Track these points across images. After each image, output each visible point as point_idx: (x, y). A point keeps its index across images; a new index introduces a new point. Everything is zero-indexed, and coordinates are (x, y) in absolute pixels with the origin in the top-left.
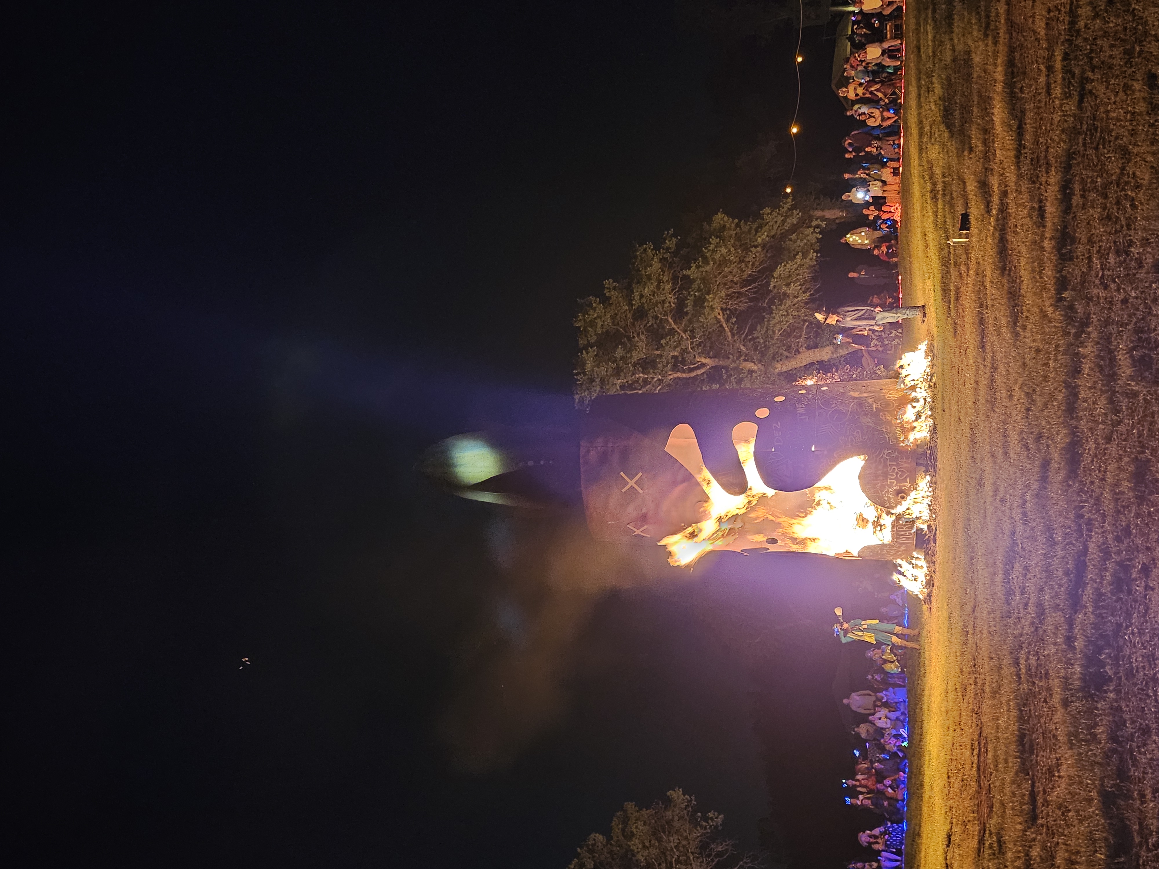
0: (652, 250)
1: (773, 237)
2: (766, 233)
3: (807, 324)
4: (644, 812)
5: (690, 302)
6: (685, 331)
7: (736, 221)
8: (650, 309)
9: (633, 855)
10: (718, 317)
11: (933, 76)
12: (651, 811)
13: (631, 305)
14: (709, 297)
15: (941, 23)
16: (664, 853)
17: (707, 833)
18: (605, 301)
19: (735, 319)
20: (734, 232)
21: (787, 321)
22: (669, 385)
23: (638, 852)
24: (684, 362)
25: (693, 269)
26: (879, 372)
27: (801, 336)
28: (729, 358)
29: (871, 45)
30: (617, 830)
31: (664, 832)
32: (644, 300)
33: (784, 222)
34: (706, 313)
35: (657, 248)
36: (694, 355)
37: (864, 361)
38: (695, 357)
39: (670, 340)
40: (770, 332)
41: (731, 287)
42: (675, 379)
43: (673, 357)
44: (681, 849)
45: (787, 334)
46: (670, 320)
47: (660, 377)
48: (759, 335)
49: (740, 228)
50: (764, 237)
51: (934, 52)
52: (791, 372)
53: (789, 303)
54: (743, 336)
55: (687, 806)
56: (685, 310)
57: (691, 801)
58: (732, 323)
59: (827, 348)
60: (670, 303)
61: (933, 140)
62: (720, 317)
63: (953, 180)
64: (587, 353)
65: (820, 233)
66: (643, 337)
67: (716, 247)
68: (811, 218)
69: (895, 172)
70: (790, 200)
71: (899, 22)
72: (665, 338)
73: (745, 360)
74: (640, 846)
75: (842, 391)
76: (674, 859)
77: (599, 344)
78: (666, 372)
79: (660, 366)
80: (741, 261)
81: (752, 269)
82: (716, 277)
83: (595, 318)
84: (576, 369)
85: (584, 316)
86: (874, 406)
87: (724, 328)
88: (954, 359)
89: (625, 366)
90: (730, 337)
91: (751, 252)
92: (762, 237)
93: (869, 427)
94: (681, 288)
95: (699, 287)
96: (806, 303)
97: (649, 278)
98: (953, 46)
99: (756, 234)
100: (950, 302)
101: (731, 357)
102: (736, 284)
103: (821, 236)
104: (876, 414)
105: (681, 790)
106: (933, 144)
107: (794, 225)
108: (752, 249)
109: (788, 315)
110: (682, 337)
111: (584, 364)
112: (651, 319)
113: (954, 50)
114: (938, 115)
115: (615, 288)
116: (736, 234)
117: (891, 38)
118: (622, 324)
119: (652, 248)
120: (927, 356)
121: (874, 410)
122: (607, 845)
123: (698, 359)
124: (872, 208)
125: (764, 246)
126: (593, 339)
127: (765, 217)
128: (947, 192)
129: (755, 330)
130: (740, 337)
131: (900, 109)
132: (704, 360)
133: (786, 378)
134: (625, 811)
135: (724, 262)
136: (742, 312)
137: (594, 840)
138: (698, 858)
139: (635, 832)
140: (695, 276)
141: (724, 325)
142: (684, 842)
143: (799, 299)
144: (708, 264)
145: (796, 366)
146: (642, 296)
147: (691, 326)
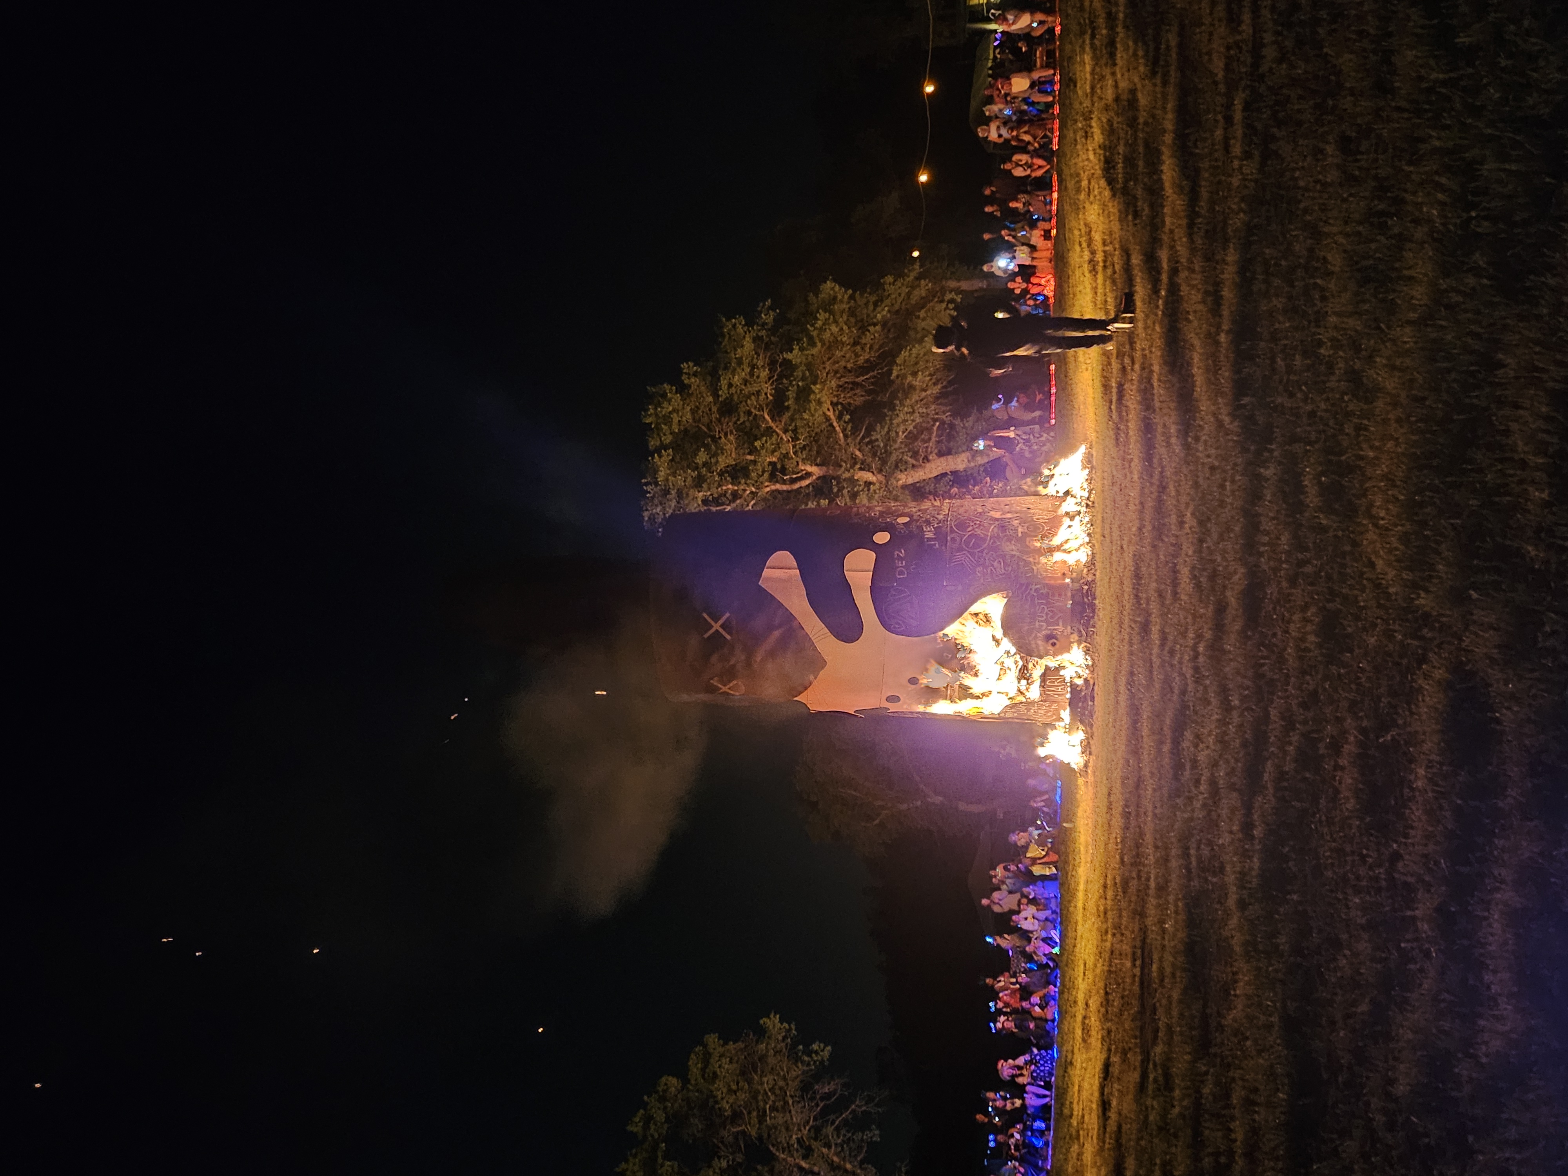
0: (744, 326)
1: (897, 312)
2: (886, 309)
3: (938, 424)
4: (731, 1046)
5: (791, 394)
6: (785, 431)
7: (850, 291)
8: (741, 402)
9: (716, 1102)
10: (828, 413)
11: (1092, 118)
12: (741, 1045)
13: (716, 395)
14: (816, 388)
15: (1101, 52)
16: (755, 1097)
17: (811, 1070)
18: (682, 389)
19: (848, 417)
20: (848, 306)
22: (765, 499)
23: (722, 1099)
24: (784, 471)
25: (795, 352)
26: (1025, 487)
27: (930, 439)
28: (841, 466)
29: (1015, 75)
30: (695, 1070)
31: (756, 1072)
32: (733, 390)
33: (909, 294)
34: (813, 409)
35: (749, 324)
36: (797, 462)
37: (1008, 473)
38: (798, 464)
39: (766, 442)
40: (893, 434)
41: (842, 376)
42: (773, 491)
43: (770, 463)
44: (778, 1092)
45: (912, 437)
46: (767, 417)
47: (754, 490)
48: (879, 436)
49: (855, 300)
50: (885, 313)
51: (1093, 88)
52: (918, 485)
53: (915, 397)
54: (859, 438)
55: (784, 1038)
56: (786, 404)
57: (790, 1029)
58: (845, 422)
59: (963, 455)
60: (766, 394)
61: (1092, 198)
62: (830, 414)
63: (1115, 250)
64: (660, 456)
65: (955, 309)
66: (731, 437)
67: (824, 324)
68: (943, 291)
69: (1047, 235)
70: (917, 266)
71: (1051, 47)
72: (760, 439)
73: (861, 469)
74: (725, 1090)
75: (980, 510)
76: (768, 1106)
77: (676, 446)
78: (762, 483)
79: (754, 475)
80: (855, 343)
81: (870, 353)
82: (824, 363)
83: (670, 413)
84: (646, 478)
85: (656, 409)
86: (1020, 530)
87: (834, 427)
88: (1115, 473)
89: (709, 475)
90: (842, 440)
91: (869, 331)
92: (882, 313)
93: (1013, 556)
94: (781, 376)
95: (804, 374)
96: (937, 398)
97: (740, 362)
98: (1116, 82)
99: (874, 310)
100: (1111, 402)
101: (844, 464)
102: (850, 371)
103: (955, 314)
104: (1022, 540)
105: (778, 1016)
106: (1091, 203)
107: (922, 298)
108: (870, 328)
109: (914, 412)
110: (782, 438)
111: (656, 471)
112: (742, 414)
113: (1116, 86)
114: (1097, 167)
115: (695, 374)
116: (849, 308)
117: (1042, 67)
118: (706, 420)
119: (743, 323)
120: (1084, 467)
121: (1020, 535)
122: (682, 1090)
123: (802, 466)
124: (1019, 279)
125: (884, 324)
126: (668, 439)
127: (887, 287)
128: (1108, 264)
129: (875, 430)
130: (854, 439)
131: (1053, 156)
132: (809, 469)
133: (911, 491)
134: (705, 1046)
135: (834, 344)
136: (857, 407)
137: (666, 1084)
138: (799, 1102)
139: (719, 1073)
140: (799, 360)
141: (835, 424)
142: (781, 1083)
143: (928, 392)
144: (816, 346)
145: (924, 478)
146: (730, 385)
147: (793, 424)
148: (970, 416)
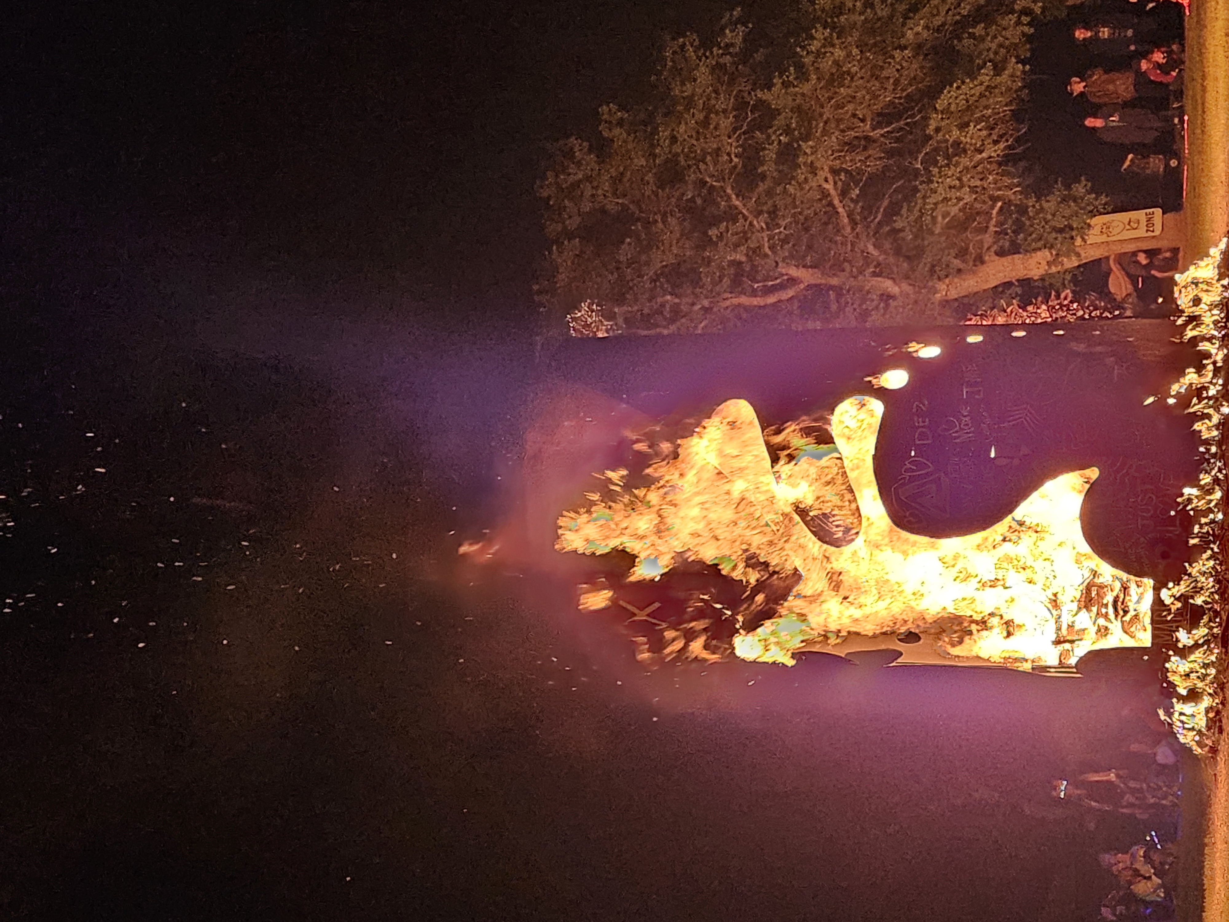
0: (697, 48)
1: (938, 29)
3: (999, 204)
5: (771, 153)
6: (757, 214)
8: (689, 166)
10: (826, 186)
13: (651, 155)
14: (808, 146)
18: (600, 145)
19: (857, 191)
20: (863, 18)
21: (959, 199)
22: (723, 320)
24: (754, 274)
25: (776, 89)
27: (986, 228)
28: (843, 270)
32: (677, 149)
34: (801, 178)
35: (706, 45)
36: (777, 263)
38: (776, 266)
39: (727, 229)
40: (927, 219)
41: (851, 128)
42: (737, 307)
43: (732, 263)
45: (958, 225)
46: (729, 191)
47: (706, 303)
48: (905, 224)
50: (920, 29)
52: (966, 301)
53: (964, 162)
54: (873, 227)
56: (760, 171)
58: (852, 199)
59: (1039, 253)
60: (729, 154)
62: (829, 186)
64: (561, 250)
65: (1029, 24)
66: (673, 222)
67: (824, 46)
72: (718, 226)
73: (874, 274)
77: (586, 234)
78: (719, 294)
79: (707, 280)
81: (894, 91)
82: (822, 106)
83: (580, 181)
84: (538, 282)
85: (557, 176)
87: (834, 207)
89: (636, 279)
90: (848, 229)
91: (893, 58)
92: (916, 30)
94: (752, 127)
95: (789, 124)
96: (999, 164)
97: (690, 102)
99: (904, 25)
101: (848, 267)
102: (862, 121)
108: (894, 53)
109: (962, 186)
110: (751, 224)
111: (554, 273)
112: (690, 185)
115: (620, 123)
116: (864, 22)
118: (634, 194)
119: (697, 43)
123: (782, 269)
125: (918, 47)
126: (572, 223)
129: (898, 214)
130: (867, 228)
132: (794, 272)
136: (871, 177)
140: (781, 102)
141: (836, 202)
143: (984, 155)
144: (808, 80)
145: (976, 290)
146: (674, 139)
147: (770, 203)
148: (1051, 193)
